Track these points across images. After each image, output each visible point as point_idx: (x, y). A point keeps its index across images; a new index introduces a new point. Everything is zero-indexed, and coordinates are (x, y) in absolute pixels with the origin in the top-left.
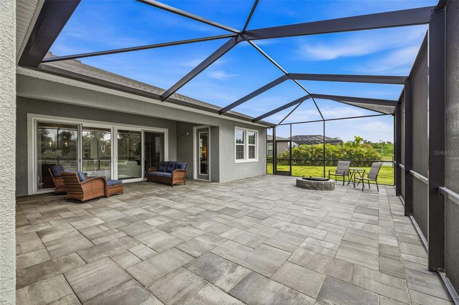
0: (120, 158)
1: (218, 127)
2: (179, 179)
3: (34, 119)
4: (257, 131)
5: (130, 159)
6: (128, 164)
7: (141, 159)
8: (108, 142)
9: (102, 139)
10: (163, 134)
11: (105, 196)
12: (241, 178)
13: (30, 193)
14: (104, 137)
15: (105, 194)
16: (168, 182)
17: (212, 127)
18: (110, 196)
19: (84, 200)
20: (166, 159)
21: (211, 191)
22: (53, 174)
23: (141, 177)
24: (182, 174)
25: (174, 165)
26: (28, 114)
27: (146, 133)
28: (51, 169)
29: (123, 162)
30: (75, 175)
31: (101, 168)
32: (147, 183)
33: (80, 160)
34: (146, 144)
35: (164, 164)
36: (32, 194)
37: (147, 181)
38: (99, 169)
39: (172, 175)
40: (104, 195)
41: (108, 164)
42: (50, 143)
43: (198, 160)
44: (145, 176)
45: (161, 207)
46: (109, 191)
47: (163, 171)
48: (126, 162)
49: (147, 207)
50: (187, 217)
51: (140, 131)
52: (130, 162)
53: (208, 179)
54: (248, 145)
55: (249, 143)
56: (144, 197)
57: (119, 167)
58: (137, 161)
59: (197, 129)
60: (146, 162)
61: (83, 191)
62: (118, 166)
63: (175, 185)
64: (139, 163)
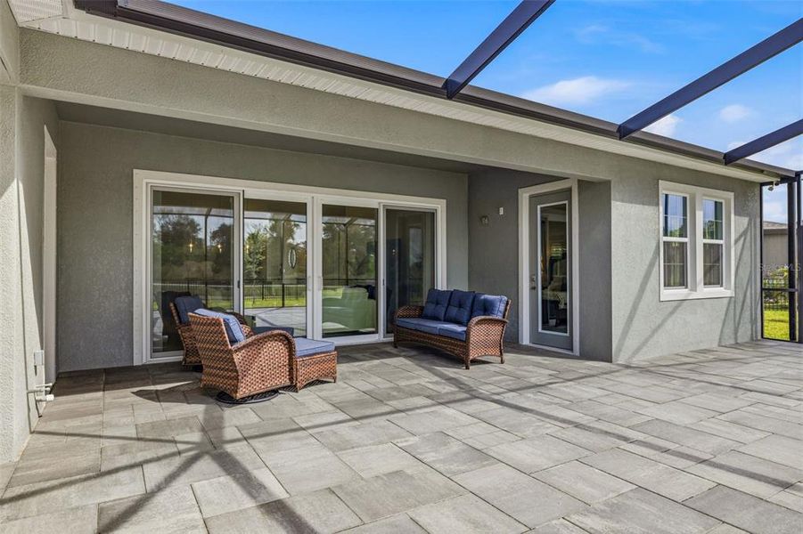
0: (328, 282)
1: (609, 182)
2: (486, 346)
3: (147, 183)
4: (731, 195)
5: (347, 283)
6: (344, 295)
7: (377, 283)
8: (302, 246)
9: (290, 241)
10: (432, 215)
11: (292, 387)
12: (680, 351)
13: (136, 362)
14: (295, 236)
15: (291, 379)
16: (453, 353)
17: (584, 184)
18: (305, 386)
19: (239, 396)
20: (441, 285)
21: (599, 392)
22: (179, 318)
23: (376, 332)
24: (496, 331)
25: (469, 303)
26: (135, 171)
27: (391, 213)
28: (175, 305)
29: (334, 289)
30: (219, 324)
31: (286, 302)
32: (394, 351)
33: (239, 282)
34: (390, 244)
35: (436, 296)
36: (140, 364)
37: (395, 344)
38: (283, 306)
39: (467, 333)
40: (288, 383)
41: (301, 294)
42: (191, 245)
43: (533, 288)
44: (388, 332)
45: (455, 447)
46: (303, 373)
47: (436, 318)
48: (339, 293)
49: (413, 440)
50: (575, 518)
51: (376, 206)
52: (349, 291)
53: (572, 350)
54: (701, 241)
55: (704, 237)
56: (395, 398)
57: (326, 302)
58: (368, 287)
59: (531, 197)
60: (389, 293)
61: (236, 371)
62: (324, 300)
63: (475, 362)
64: (372, 293)
